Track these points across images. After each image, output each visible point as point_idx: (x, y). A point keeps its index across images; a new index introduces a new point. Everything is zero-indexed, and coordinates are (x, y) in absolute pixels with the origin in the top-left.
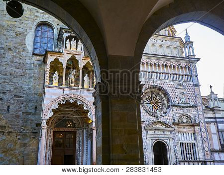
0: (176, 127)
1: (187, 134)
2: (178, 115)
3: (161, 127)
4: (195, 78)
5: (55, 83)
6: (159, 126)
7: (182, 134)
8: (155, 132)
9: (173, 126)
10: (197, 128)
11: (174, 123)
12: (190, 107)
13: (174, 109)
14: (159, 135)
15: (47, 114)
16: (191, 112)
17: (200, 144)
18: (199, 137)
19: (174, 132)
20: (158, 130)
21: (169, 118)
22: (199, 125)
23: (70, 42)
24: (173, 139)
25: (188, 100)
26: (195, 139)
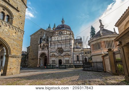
0: (64, 56)
1: (68, 58)
2: (65, 54)
4: (71, 44)
5: (40, 50)
7: (66, 58)
10: (70, 56)
12: (68, 51)
14: (60, 58)
15: (39, 56)
16: (69, 53)
17: (70, 60)
18: (70, 58)
21: (63, 54)
22: (70, 55)
24: (63, 59)
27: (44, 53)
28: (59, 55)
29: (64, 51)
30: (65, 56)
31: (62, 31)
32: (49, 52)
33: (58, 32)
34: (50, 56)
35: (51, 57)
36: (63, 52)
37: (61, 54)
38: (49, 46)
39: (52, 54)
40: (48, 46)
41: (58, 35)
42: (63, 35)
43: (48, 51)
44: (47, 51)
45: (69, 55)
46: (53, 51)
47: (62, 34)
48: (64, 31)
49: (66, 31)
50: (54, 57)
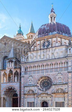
0: (54, 95)
1: (61, 98)
2: (55, 89)
3: (45, 95)
6: (44, 95)
7: (58, 98)
8: (42, 98)
9: (52, 95)
11: (52, 93)
13: (54, 86)
14: (44, 99)
17: (66, 102)
18: (66, 99)
19: (52, 97)
20: (44, 97)
21: (50, 91)
23: (9, 63)
24: (51, 100)
25: (63, 81)
26: (64, 100)
27: (11, 88)
28: (42, 92)
29: (54, 85)
30: (54, 93)
31: (50, 40)
32: (22, 86)
33: (42, 41)
34: (24, 94)
35: (26, 96)
36: (51, 85)
37: (46, 90)
38: (22, 73)
39: (27, 89)
40: (20, 74)
41: (42, 48)
42: (52, 47)
43: (20, 83)
44: (18, 84)
45: (64, 93)
46: (30, 84)
47: (50, 46)
48: (54, 39)
49: (59, 39)
50: (32, 96)
